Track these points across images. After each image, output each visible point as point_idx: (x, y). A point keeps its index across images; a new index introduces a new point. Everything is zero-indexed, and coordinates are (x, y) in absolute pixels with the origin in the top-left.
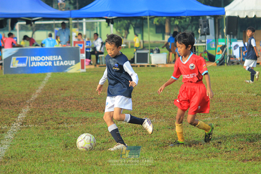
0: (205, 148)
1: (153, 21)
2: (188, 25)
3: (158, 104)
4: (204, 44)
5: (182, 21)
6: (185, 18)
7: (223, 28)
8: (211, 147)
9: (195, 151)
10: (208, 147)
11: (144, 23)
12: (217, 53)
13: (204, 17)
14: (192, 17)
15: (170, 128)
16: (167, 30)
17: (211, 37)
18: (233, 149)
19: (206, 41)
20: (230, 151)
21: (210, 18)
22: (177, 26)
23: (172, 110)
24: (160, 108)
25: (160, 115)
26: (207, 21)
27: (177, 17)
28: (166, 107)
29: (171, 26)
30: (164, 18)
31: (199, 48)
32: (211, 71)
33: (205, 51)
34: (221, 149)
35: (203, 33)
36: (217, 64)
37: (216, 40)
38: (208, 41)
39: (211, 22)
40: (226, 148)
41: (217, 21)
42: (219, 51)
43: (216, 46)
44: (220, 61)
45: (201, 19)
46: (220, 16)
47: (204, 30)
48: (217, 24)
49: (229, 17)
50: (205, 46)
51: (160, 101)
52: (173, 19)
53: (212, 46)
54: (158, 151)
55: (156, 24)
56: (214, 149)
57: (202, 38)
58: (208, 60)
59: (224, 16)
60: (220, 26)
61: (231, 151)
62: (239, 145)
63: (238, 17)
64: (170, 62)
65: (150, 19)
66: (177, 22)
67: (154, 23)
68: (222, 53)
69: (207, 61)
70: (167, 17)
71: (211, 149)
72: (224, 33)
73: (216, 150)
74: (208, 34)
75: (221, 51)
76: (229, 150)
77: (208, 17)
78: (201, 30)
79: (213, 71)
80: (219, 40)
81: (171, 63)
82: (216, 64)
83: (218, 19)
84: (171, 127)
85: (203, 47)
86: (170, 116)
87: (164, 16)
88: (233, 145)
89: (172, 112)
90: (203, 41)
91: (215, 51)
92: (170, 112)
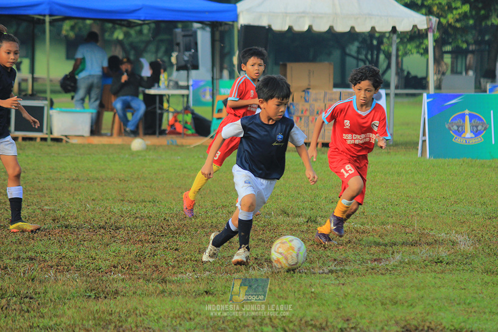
1: (60, 29)
2: (148, 43)
3: (65, 235)
4: (185, 92)
5: (132, 32)
6: (140, 25)
7: (231, 53)
11: (36, 31)
12: (216, 115)
13: (186, 24)
14: (157, 23)
15: (90, 296)
17: (203, 74)
19: (191, 83)
21: (202, 29)
22: (119, 42)
23: (97, 252)
24: (67, 246)
25: (67, 263)
26: (194, 35)
28: (82, 242)
29: (104, 44)
30: (89, 22)
31: (171, 100)
32: (198, 157)
33: (187, 109)
35: (183, 63)
37: (215, 81)
38: (196, 83)
39: (204, 38)
41: (217, 36)
42: (220, 111)
43: (213, 96)
45: (178, 30)
46: (226, 24)
47: (186, 56)
48: (217, 44)
49: (248, 29)
50: (188, 96)
51: (69, 227)
52: (110, 25)
53: (204, 96)
55: (66, 37)
57: (179, 76)
58: (193, 131)
59: (235, 24)
60: (226, 50)
63: (268, 30)
65: (51, 23)
66: (119, 35)
67: (64, 32)
69: (189, 132)
70: (94, 20)
72: (234, 66)
74: (196, 67)
75: (225, 110)
77: (196, 25)
78: (177, 57)
80: (221, 82)
83: (219, 30)
84: (92, 294)
85: (181, 99)
86: (93, 266)
87: (89, 19)
89: (97, 257)
90: (182, 83)
91: (210, 108)
92: (92, 257)
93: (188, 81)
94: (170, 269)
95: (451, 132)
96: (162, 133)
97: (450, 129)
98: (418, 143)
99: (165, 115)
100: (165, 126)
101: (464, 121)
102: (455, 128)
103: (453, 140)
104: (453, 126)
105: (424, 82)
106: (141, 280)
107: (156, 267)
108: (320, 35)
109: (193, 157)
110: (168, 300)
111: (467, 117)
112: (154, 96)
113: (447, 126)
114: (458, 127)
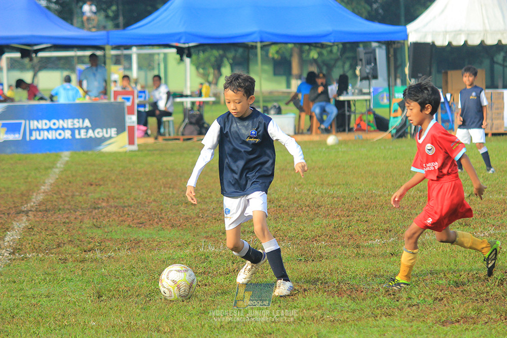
0: (370, 298)
1: (267, 52)
2: (337, 60)
3: (279, 213)
4: (367, 97)
5: (325, 52)
6: (331, 46)
7: (403, 65)
8: (381, 297)
9: (349, 304)
10: (376, 297)
11: (250, 55)
12: (393, 114)
13: (366, 44)
14: (344, 44)
15: (301, 260)
16: (295, 69)
17: (381, 83)
18: (423, 301)
19: (372, 90)
20: (418, 305)
21: (380, 47)
22: (315, 61)
23: (304, 225)
24: (281, 221)
25: (282, 235)
26: (374, 52)
27: (314, 45)
28: (293, 218)
29: (303, 62)
30: (290, 46)
31: (357, 104)
32: (380, 148)
33: (370, 111)
34: (400, 301)
35: (365, 75)
36: (392, 136)
37: (391, 88)
38: (376, 90)
39: (381, 54)
40: (410, 298)
41: (392, 51)
42: (396, 111)
43: (390, 100)
44: (398, 131)
45: (361, 49)
46: (398, 42)
47: (368, 69)
48: (392, 59)
49: (417, 46)
50: (370, 100)
51: (282, 207)
52: (307, 47)
53: (382, 100)
54: (278, 304)
55: (273, 59)
56: (387, 300)
57: (363, 85)
58: (375, 128)
59: (406, 42)
60: (399, 63)
61: (420, 305)
62: (436, 292)
63: (432, 46)
64: (301, 131)
65: (262, 48)
66: (314, 54)
67: (271, 55)
68: (402, 115)
69: (372, 129)
70: (294, 44)
71: (380, 301)
72: (406, 75)
73: (391, 303)
74: (375, 77)
75: (400, 110)
76: (415, 303)
77: (374, 45)
78: (360, 70)
79: (385, 148)
80: (396, 89)
82: (390, 135)
83: (393, 47)
84: (302, 258)
85: (365, 103)
86: (302, 236)
87: (290, 43)
88: (424, 293)
89: (305, 229)
90: (365, 90)
91: (388, 109)
92: (300, 229)
93: (369, 88)
94: (363, 236)
96: (350, 130)
99: (353, 117)
100: (353, 124)
106: (340, 246)
107: (351, 236)
108: (474, 48)
109: (376, 148)
110: (362, 261)
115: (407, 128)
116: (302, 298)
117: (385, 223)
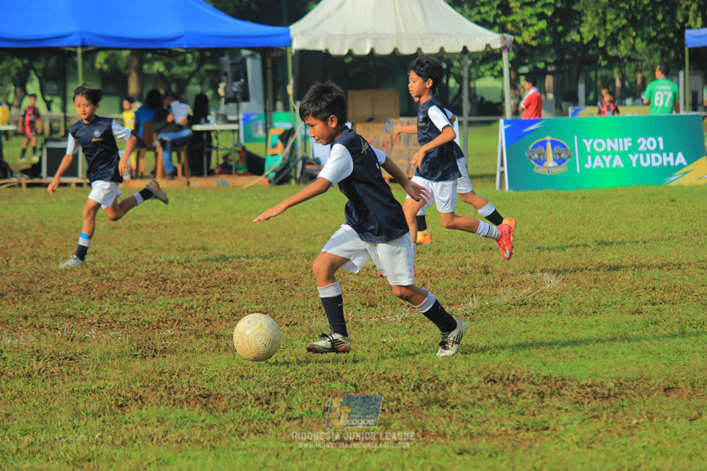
0: (234, 409)
1: (93, 62)
2: (192, 74)
4: (234, 127)
6: (184, 54)
7: (286, 82)
8: (249, 407)
9: (204, 418)
10: (242, 407)
12: (270, 151)
13: (234, 51)
14: (202, 51)
15: (136, 355)
16: (133, 88)
17: (254, 106)
18: (309, 413)
19: (241, 117)
20: (301, 417)
21: (252, 56)
22: (160, 75)
26: (244, 62)
27: (159, 52)
28: (126, 296)
29: (143, 78)
30: (125, 53)
31: (221, 136)
32: (252, 198)
34: (276, 412)
35: (231, 95)
36: (270, 182)
37: (268, 115)
38: (247, 117)
39: (253, 67)
40: (290, 408)
41: (269, 64)
42: (274, 146)
43: (266, 131)
44: (278, 173)
45: (226, 59)
46: (279, 49)
47: (236, 87)
49: (304, 54)
50: (238, 131)
52: (149, 56)
53: (256, 131)
54: (101, 419)
55: (101, 70)
56: (257, 411)
57: (228, 109)
58: (246, 170)
59: (289, 49)
60: (280, 79)
61: (304, 418)
62: (326, 400)
63: (327, 54)
64: (139, 174)
65: (85, 56)
67: (98, 66)
68: (283, 152)
69: (241, 172)
70: (131, 49)
71: (248, 413)
72: (288, 96)
73: (262, 415)
74: (246, 98)
76: (297, 415)
77: (245, 52)
78: (225, 89)
79: (259, 199)
81: (142, 177)
82: (266, 181)
83: (272, 57)
84: (138, 353)
85: (231, 134)
87: (125, 49)
88: (311, 401)
90: (231, 118)
91: (263, 144)
93: (238, 115)
94: (225, 322)
95: (532, 161)
97: (530, 158)
98: (495, 176)
99: (214, 153)
100: (213, 165)
101: (545, 148)
102: (536, 156)
103: (534, 170)
104: (533, 154)
105: (499, 108)
106: (193, 336)
107: (209, 321)
108: (383, 58)
109: (247, 198)
110: (224, 356)
111: (549, 145)
112: (201, 132)
113: (527, 155)
114: (539, 155)
115: (290, 171)
116: (136, 410)
117: (257, 304)
